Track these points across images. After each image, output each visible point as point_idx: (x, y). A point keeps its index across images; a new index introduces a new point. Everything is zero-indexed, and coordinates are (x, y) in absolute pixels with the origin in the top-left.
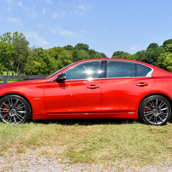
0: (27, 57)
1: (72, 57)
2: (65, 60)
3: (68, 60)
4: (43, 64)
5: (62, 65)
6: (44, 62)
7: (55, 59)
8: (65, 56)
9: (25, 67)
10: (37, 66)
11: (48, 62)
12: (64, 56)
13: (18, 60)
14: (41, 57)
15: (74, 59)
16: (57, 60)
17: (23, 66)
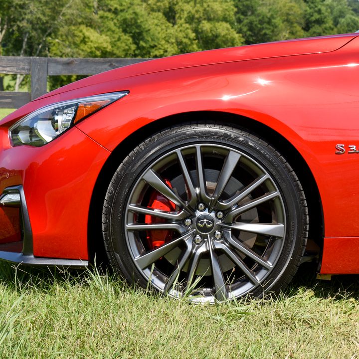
0: (58, 13)
1: (232, 13)
2: (206, 26)
3: (217, 25)
4: (119, 39)
5: (192, 44)
6: (125, 31)
7: (164, 20)
8: (205, 10)
9: (49, 52)
10: (97, 48)
11: (140, 34)
12: (201, 9)
13: (24, 24)
14: (110, 10)
15: (239, 21)
16: (174, 24)
17: (44, 47)
